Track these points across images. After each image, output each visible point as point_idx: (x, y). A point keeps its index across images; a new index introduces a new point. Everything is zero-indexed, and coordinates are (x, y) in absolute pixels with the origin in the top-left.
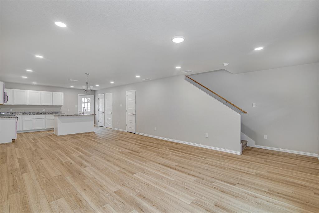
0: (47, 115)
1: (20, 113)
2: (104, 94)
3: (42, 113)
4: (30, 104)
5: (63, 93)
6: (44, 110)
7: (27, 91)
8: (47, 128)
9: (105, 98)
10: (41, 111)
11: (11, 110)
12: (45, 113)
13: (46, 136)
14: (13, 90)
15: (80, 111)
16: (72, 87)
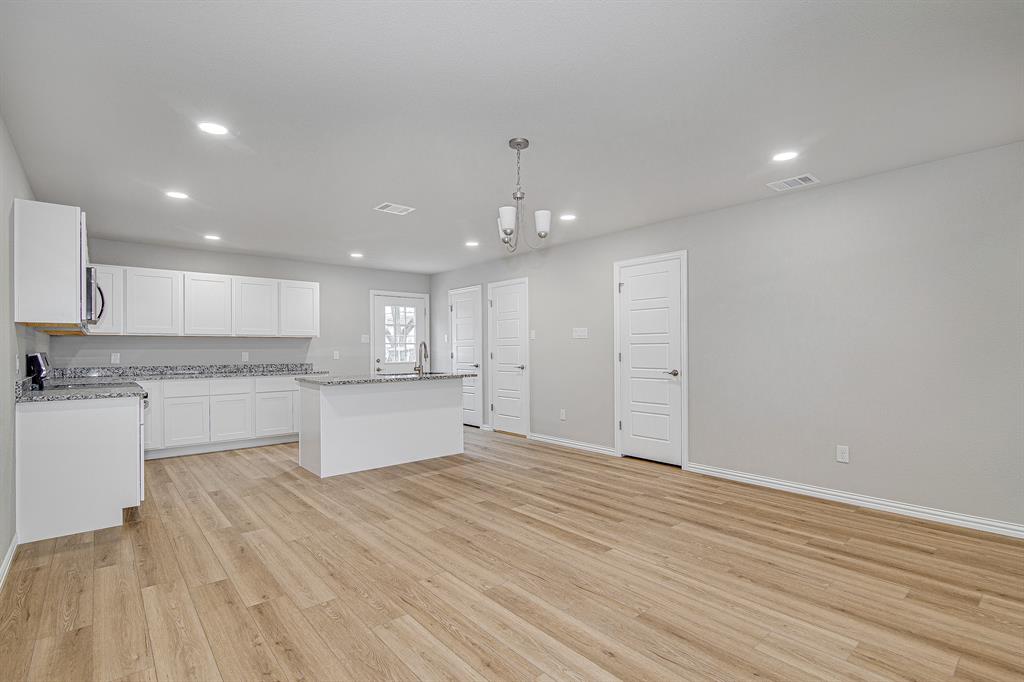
0: (260, 380)
1: (154, 369)
2: (478, 288)
3: (238, 371)
4: (191, 331)
5: (318, 284)
6: (245, 358)
7: (179, 274)
8: (259, 435)
9: (486, 303)
10: (231, 362)
11: (116, 359)
12: (250, 370)
13: (270, 481)
14: (125, 271)
15: (378, 362)
16: (357, 255)
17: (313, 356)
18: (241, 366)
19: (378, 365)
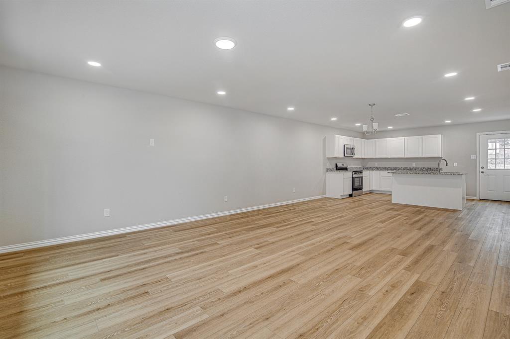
5: (440, 135)
15: (482, 168)
18: (412, 167)
19: (482, 170)
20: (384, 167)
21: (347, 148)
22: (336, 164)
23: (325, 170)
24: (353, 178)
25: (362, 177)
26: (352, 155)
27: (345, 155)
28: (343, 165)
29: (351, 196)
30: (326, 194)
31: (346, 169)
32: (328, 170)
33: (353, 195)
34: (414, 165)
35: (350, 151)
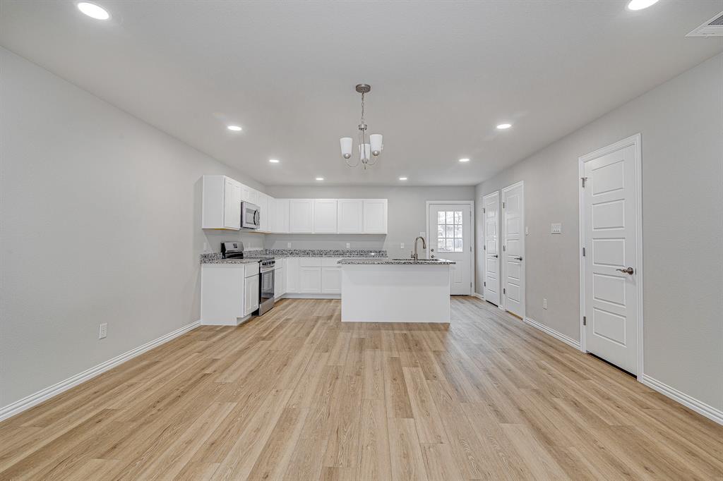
2: (497, 193)
3: (344, 254)
5: (387, 200)
7: (312, 200)
9: (502, 205)
10: (341, 249)
12: (350, 254)
14: (290, 201)
15: (432, 251)
16: (403, 179)
17: (387, 246)
18: (346, 250)
19: (432, 253)
20: (302, 249)
21: (248, 211)
22: (223, 245)
23: (198, 260)
24: (260, 274)
25: (273, 271)
26: (253, 226)
27: (244, 225)
28: (235, 246)
29: (256, 313)
30: (199, 318)
31: (239, 255)
32: (206, 258)
33: (261, 313)
34: (348, 246)
35: (250, 217)
